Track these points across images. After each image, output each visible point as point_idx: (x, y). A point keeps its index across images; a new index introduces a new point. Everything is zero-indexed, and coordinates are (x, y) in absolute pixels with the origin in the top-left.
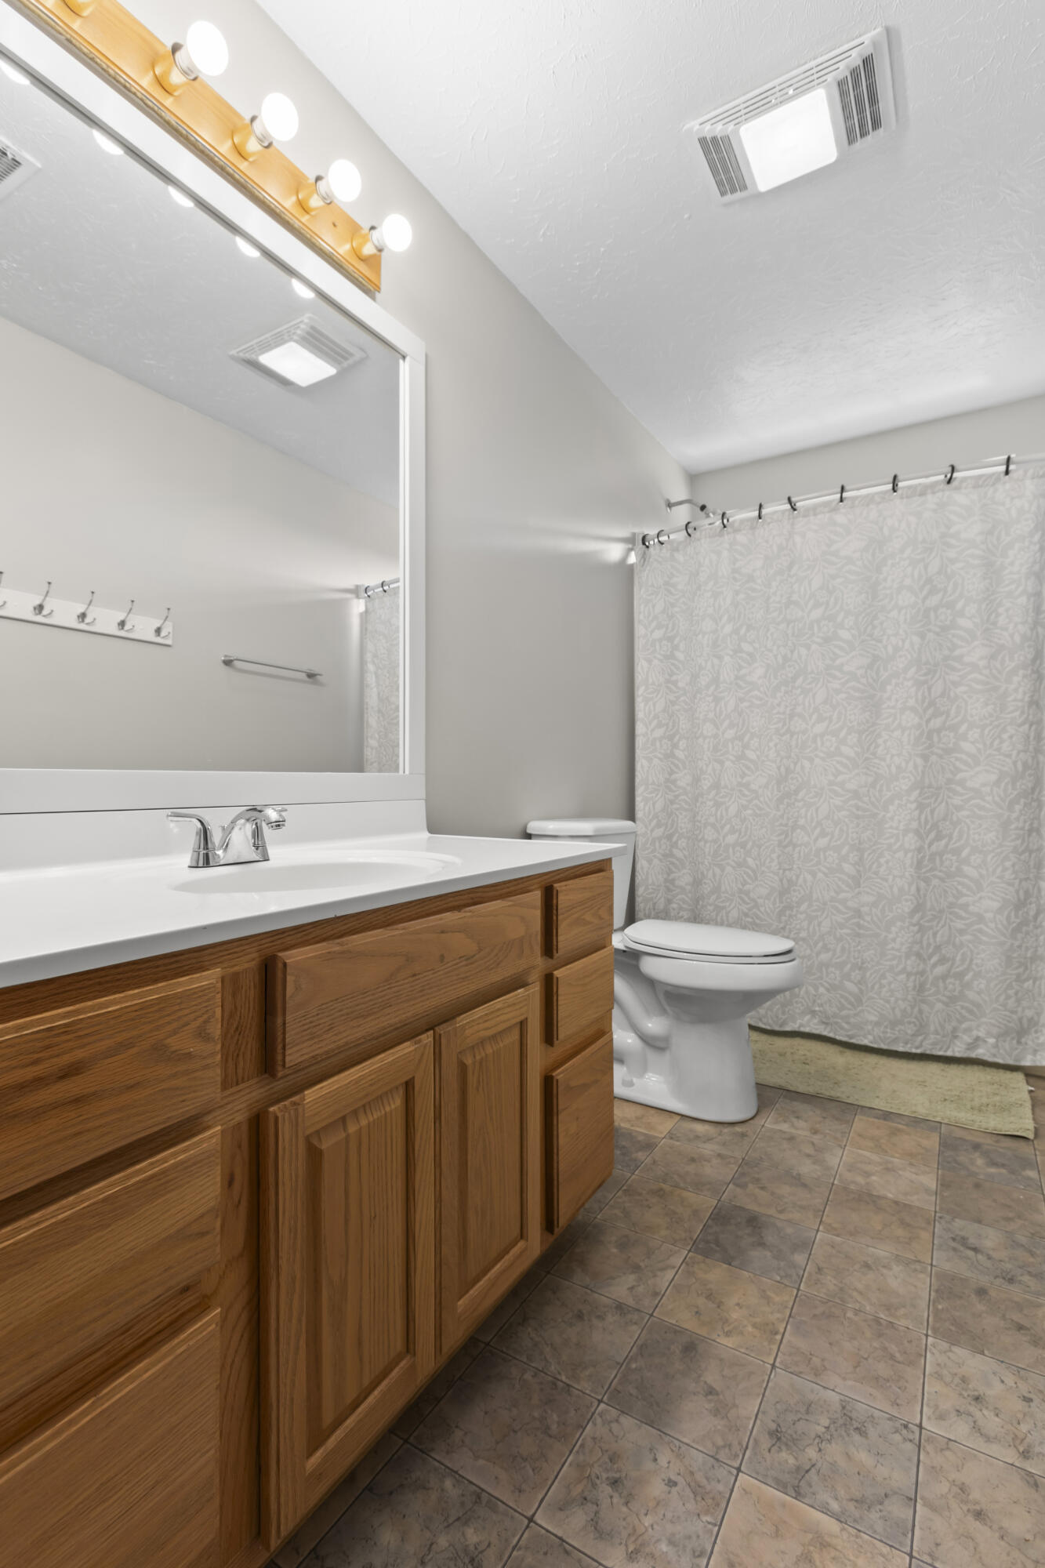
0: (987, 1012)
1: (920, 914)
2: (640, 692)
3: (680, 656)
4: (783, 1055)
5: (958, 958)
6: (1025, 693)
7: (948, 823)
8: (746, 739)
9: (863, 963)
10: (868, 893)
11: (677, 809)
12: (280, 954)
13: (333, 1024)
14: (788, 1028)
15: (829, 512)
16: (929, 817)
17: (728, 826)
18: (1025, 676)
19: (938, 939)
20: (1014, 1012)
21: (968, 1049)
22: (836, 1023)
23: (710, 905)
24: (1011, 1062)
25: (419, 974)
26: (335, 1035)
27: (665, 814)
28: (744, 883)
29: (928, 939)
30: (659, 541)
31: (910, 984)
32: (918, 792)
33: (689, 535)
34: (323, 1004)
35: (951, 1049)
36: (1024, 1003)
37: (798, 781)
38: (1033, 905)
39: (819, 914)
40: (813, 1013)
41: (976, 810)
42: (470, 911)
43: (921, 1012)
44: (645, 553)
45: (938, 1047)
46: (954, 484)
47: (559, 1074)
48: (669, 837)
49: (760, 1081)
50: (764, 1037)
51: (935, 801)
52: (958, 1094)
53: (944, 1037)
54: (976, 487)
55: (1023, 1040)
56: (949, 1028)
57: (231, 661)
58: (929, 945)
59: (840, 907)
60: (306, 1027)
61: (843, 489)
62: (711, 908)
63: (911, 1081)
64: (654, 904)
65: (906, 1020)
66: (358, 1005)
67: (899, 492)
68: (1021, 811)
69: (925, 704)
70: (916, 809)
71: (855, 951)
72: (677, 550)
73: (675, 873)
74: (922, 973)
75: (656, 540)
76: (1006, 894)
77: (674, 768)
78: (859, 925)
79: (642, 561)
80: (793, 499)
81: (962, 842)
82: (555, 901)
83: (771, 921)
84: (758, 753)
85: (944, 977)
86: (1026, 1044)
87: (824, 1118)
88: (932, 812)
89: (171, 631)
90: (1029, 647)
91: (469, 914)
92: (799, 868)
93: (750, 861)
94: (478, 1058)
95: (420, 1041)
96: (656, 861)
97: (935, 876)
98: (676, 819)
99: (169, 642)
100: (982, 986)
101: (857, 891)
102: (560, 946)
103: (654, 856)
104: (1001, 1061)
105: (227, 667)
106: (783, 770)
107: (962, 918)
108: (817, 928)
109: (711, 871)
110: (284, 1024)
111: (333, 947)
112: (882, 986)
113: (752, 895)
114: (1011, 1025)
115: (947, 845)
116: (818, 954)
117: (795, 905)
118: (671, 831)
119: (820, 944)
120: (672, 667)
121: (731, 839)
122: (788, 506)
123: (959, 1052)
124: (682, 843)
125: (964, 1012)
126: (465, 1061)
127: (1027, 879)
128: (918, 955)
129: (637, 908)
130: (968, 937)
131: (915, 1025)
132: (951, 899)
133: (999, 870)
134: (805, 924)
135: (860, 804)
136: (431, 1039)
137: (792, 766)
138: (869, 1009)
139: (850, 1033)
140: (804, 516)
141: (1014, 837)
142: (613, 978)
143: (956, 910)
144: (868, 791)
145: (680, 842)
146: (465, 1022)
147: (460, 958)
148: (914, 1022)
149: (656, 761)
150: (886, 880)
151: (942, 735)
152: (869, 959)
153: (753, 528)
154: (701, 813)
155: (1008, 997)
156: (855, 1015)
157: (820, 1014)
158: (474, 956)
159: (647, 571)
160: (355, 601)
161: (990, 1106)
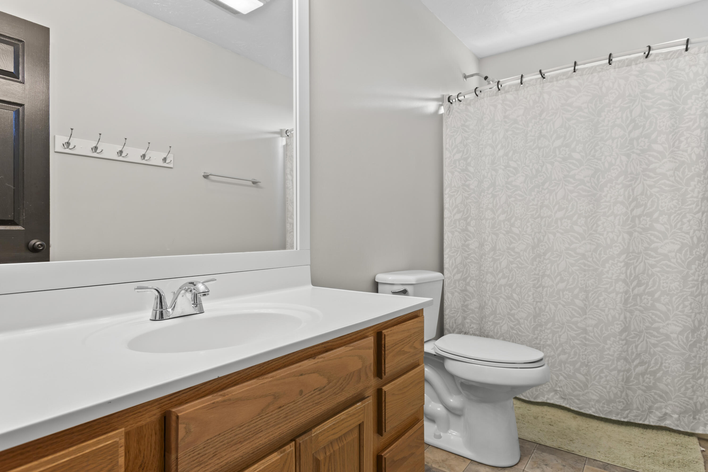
0: (673, 397)
1: (627, 333)
2: (447, 192)
3: (471, 169)
4: (536, 418)
5: (653, 361)
6: (699, 192)
7: (645, 275)
8: (512, 221)
9: (588, 362)
10: (592, 319)
11: (469, 263)
12: (174, 410)
13: (216, 452)
14: (539, 400)
15: (566, 79)
16: (633, 272)
17: (501, 274)
18: (699, 182)
19: (639, 349)
20: (691, 399)
21: (659, 420)
22: (571, 399)
23: (490, 322)
24: (689, 431)
25: (283, 406)
26: (219, 459)
27: (462, 265)
28: (511, 309)
29: (632, 349)
30: (459, 100)
31: (620, 378)
32: (625, 255)
33: (477, 95)
34: (208, 440)
35: (647, 420)
36: (698, 393)
37: (545, 247)
38: (705, 330)
39: (560, 330)
40: (556, 391)
41: (665, 267)
42: (322, 358)
43: (627, 395)
44: (449, 107)
45: (639, 418)
46: (650, 58)
47: (386, 454)
48: (465, 279)
49: (522, 437)
50: (524, 405)
51: (637, 261)
52: (653, 451)
53: (643, 411)
54: (665, 59)
55: (697, 417)
56: (646, 407)
57: (208, 176)
58: (632, 353)
59: (574, 327)
60: (194, 458)
61: (575, 63)
62: (491, 323)
63: (621, 440)
64: (455, 320)
65: (617, 400)
66: (236, 435)
67: (613, 64)
68: (696, 269)
69: (630, 200)
70: (623, 267)
71: (583, 355)
72: (469, 104)
73: (468, 301)
74: (628, 370)
75: (457, 99)
76: (686, 323)
77: (468, 238)
78: (585, 338)
79: (448, 111)
80: (543, 71)
81: (655, 288)
82: (383, 342)
83: (528, 334)
84: (520, 229)
85: (643, 374)
86: (699, 419)
87: (564, 466)
88: (635, 268)
89: (172, 159)
90: (702, 162)
91: (321, 360)
92: (546, 301)
93: (515, 295)
94: (328, 454)
95: (285, 451)
96: (456, 294)
97: (636, 309)
98: (469, 268)
99: (171, 165)
100: (669, 381)
101: (584, 317)
102: (386, 371)
103: (456, 291)
104: (682, 430)
105: (205, 179)
106: (536, 240)
107: (654, 336)
108: (558, 339)
109: (490, 301)
110: (177, 458)
111: (217, 398)
112: (601, 378)
113: (516, 316)
114: (689, 407)
115: (644, 290)
116: (559, 355)
117: (543, 323)
118: (466, 276)
119: (560, 349)
120: (466, 176)
121: (503, 281)
122: (540, 76)
123: (653, 422)
124: (473, 283)
125: (656, 396)
126: (319, 458)
127: (700, 313)
128: (626, 359)
129: (445, 322)
130: (659, 349)
131: (623, 404)
132: (647, 324)
133: (681, 306)
134: (550, 336)
135: (586, 262)
136: (293, 448)
137: (542, 238)
138: (592, 391)
139: (579, 406)
140: (550, 82)
141: (691, 285)
142: (424, 386)
143: (651, 331)
144: (592, 254)
145: (471, 282)
146: (318, 432)
147: (315, 390)
148: (623, 402)
149: (456, 234)
150: (604, 311)
151: (641, 219)
152: (592, 360)
153: (517, 90)
154: (484, 265)
155: (687, 389)
156: (583, 395)
157: (560, 392)
158: (325, 387)
159: (451, 118)
160: (280, 138)
161: (675, 462)
